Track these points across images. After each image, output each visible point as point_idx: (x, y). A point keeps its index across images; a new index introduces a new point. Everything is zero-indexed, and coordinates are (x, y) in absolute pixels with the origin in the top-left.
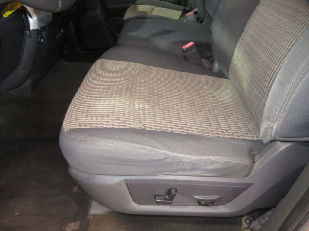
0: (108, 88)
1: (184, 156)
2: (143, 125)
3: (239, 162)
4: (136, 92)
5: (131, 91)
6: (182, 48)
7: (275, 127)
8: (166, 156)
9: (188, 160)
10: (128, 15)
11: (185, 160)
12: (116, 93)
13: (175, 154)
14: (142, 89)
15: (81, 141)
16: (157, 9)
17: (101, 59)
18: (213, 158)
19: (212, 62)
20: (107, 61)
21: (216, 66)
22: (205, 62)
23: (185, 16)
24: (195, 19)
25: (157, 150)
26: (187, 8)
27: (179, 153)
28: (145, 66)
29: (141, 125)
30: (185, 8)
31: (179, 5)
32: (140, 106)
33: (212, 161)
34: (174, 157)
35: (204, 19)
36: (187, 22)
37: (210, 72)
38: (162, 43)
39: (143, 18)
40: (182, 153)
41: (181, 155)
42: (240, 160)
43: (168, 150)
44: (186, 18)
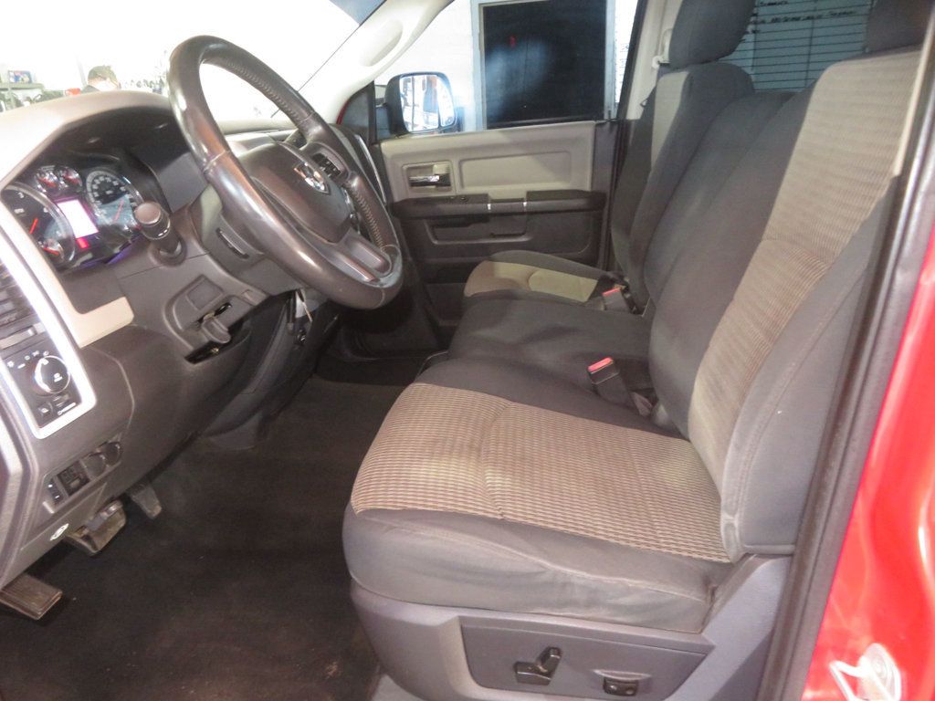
0: (435, 442)
1: (575, 572)
2: (501, 515)
3: (682, 595)
4: (488, 452)
5: (479, 450)
6: (587, 369)
7: (736, 523)
8: (542, 570)
9: (582, 582)
10: (475, 286)
11: (576, 581)
12: (450, 452)
13: (558, 568)
14: (501, 447)
15: (391, 528)
16: (540, 273)
17: (418, 381)
18: (631, 582)
19: (654, 401)
20: (430, 386)
21: (662, 413)
22: (639, 400)
23: (601, 295)
24: (624, 305)
25: (525, 555)
26: (610, 274)
27: (566, 565)
28: (509, 402)
29: (496, 514)
30: (604, 272)
32: (495, 479)
33: (628, 588)
34: (556, 573)
35: (645, 304)
36: (606, 309)
37: (648, 423)
38: (547, 356)
39: (507, 297)
40: (571, 567)
41: (569, 571)
42: (684, 593)
43: (544, 558)
44: (603, 299)
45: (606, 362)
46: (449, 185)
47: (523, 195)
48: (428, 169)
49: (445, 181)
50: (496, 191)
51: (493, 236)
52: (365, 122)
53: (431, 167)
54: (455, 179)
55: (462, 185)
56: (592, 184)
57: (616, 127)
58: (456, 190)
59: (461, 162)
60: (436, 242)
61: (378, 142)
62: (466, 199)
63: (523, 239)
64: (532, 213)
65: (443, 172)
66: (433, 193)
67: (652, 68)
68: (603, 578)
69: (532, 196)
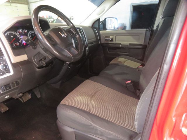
0: (84, 92)
1: (99, 127)
2: (90, 111)
3: (122, 138)
5: (93, 96)
6: (125, 82)
8: (91, 125)
9: (100, 130)
11: (98, 129)
12: (86, 95)
13: (95, 125)
14: (98, 96)
15: (63, 109)
16: (129, 61)
18: (111, 133)
20: (90, 81)
25: (88, 121)
27: (97, 125)
28: (106, 87)
29: (88, 110)
31: (141, 61)
32: (93, 103)
34: (94, 126)
36: (138, 70)
40: (98, 126)
41: (97, 127)
43: (92, 122)
44: (138, 68)
45: (130, 82)
46: (113, 41)
47: (128, 44)
48: (109, 37)
49: (112, 40)
50: (122, 43)
51: (121, 52)
52: (97, 27)
53: (110, 37)
54: (114, 40)
55: (116, 41)
56: (144, 43)
57: (151, 31)
58: (114, 42)
59: (116, 36)
60: (109, 52)
61: (100, 31)
62: (116, 44)
63: (127, 53)
64: (129, 48)
65: (112, 38)
66: (109, 42)
67: (160, 18)
68: (105, 130)
69: (130, 44)
